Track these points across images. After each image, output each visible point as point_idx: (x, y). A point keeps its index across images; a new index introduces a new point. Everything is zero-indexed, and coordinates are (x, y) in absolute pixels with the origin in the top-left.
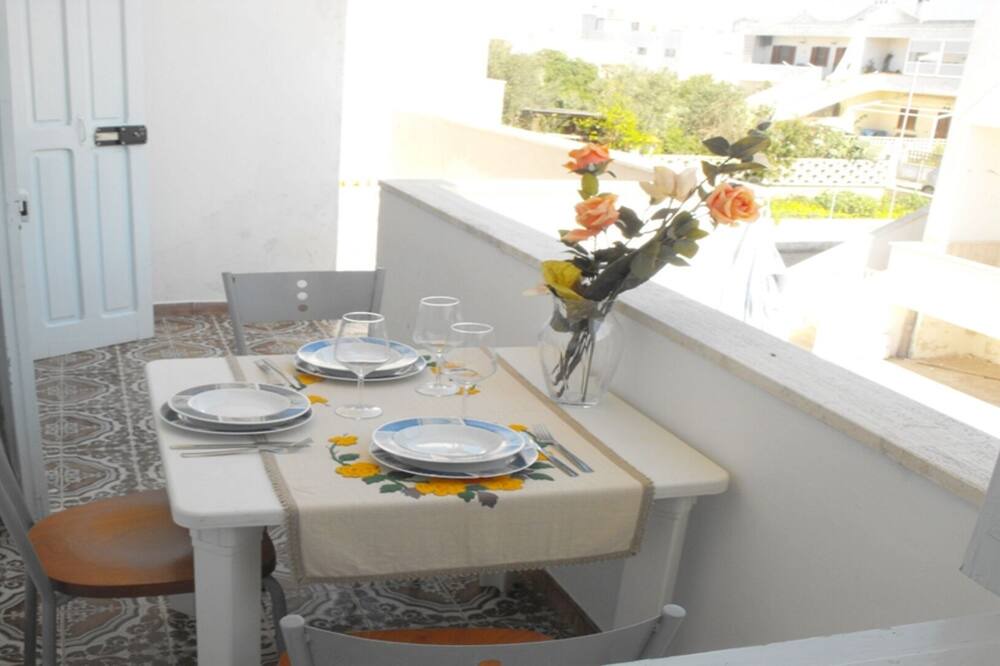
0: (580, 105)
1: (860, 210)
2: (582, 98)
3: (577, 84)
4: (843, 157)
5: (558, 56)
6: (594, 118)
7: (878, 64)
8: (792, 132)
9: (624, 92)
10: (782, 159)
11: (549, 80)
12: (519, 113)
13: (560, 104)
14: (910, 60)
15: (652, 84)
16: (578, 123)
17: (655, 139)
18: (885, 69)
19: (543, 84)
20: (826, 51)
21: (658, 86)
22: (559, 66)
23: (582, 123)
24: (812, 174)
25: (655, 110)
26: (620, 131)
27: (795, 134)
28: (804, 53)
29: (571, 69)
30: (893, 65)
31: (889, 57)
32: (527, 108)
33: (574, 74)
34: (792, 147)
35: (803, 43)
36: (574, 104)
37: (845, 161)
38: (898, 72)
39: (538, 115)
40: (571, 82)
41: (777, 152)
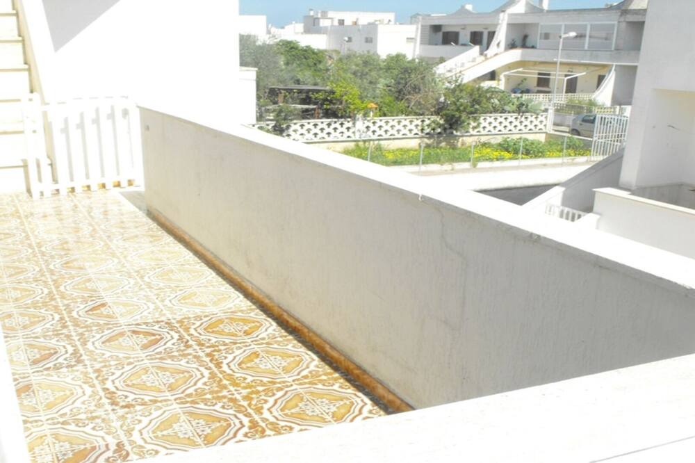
0: (312, 82)
1: (534, 152)
2: (314, 76)
3: (309, 66)
4: (514, 112)
5: (292, 45)
6: (325, 91)
7: (518, 42)
8: (477, 96)
9: (345, 71)
10: (471, 116)
11: (287, 64)
12: (267, 91)
13: (298, 82)
14: (540, 39)
15: (366, 63)
16: (313, 96)
17: (373, 105)
18: (524, 46)
19: (283, 67)
20: (481, 34)
21: (370, 64)
22: (293, 53)
23: (317, 96)
24: (493, 125)
25: (371, 83)
26: (346, 101)
27: (480, 96)
28: (465, 37)
29: (303, 55)
30: (529, 42)
31: (525, 37)
32: (273, 87)
33: (306, 58)
34: (477, 107)
35: (463, 29)
36: (308, 80)
37: (516, 115)
38: (533, 47)
39: (283, 91)
40: (304, 65)
41: (467, 111)
